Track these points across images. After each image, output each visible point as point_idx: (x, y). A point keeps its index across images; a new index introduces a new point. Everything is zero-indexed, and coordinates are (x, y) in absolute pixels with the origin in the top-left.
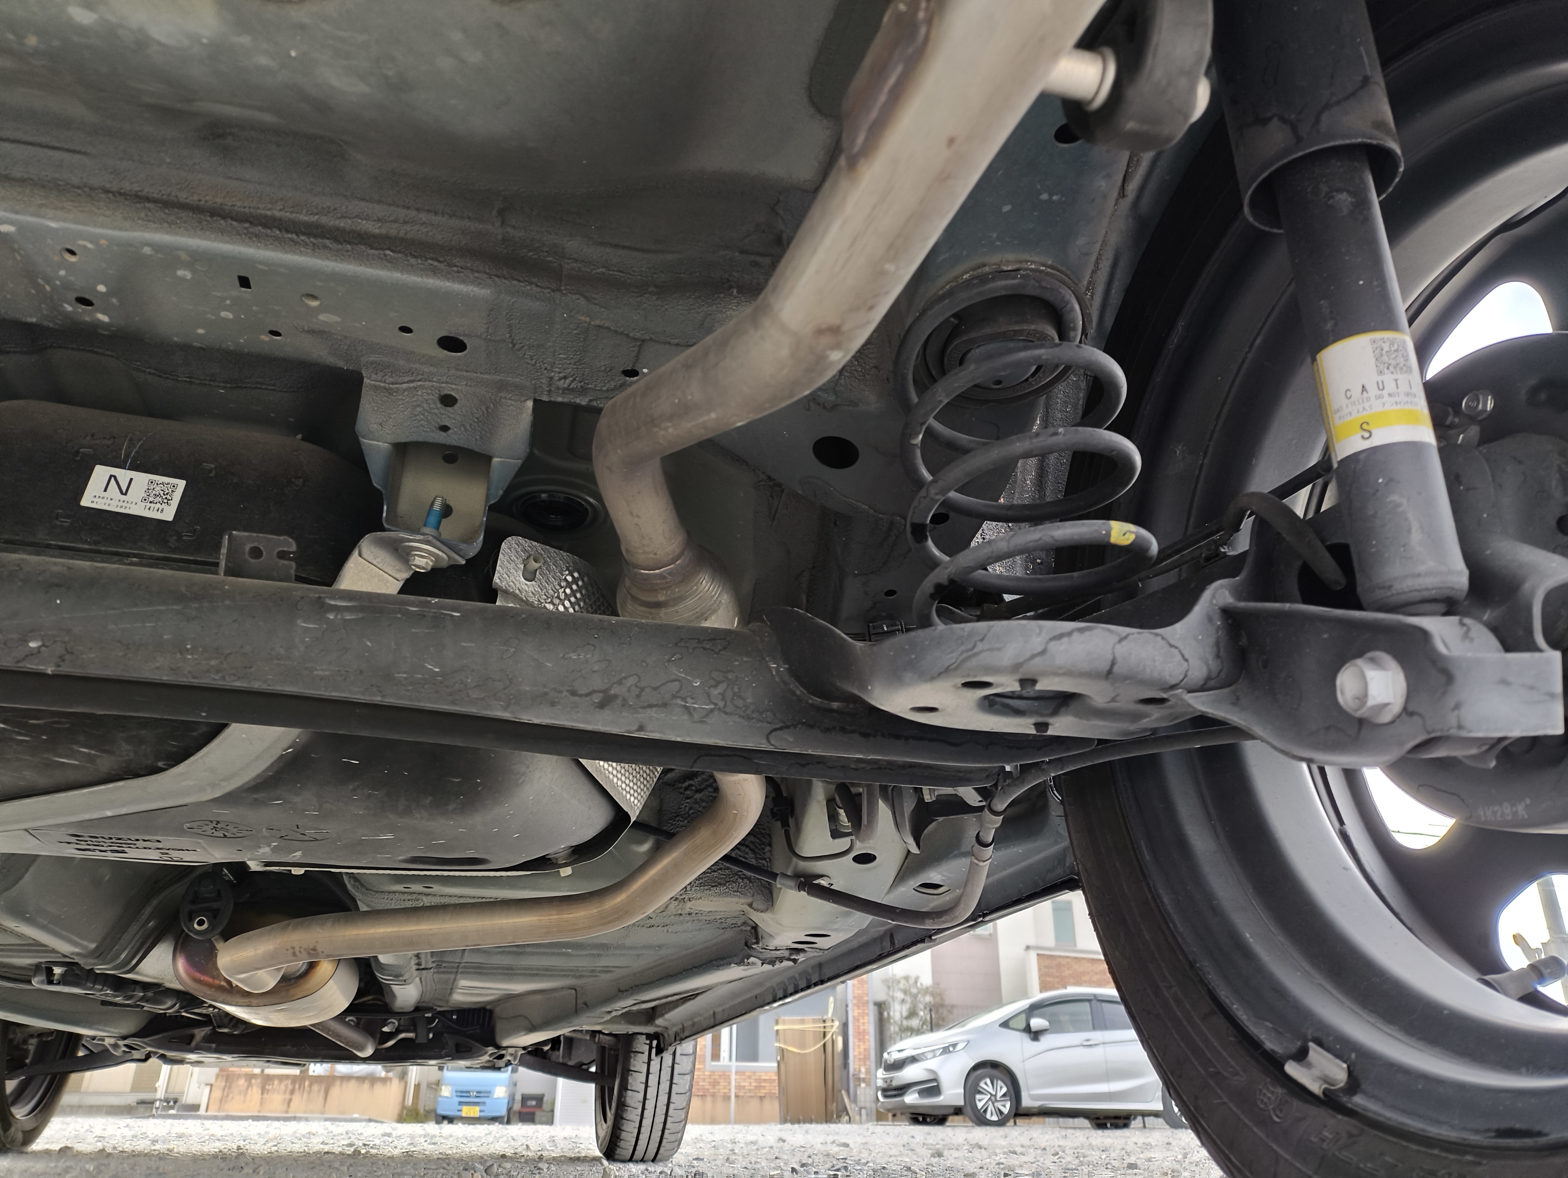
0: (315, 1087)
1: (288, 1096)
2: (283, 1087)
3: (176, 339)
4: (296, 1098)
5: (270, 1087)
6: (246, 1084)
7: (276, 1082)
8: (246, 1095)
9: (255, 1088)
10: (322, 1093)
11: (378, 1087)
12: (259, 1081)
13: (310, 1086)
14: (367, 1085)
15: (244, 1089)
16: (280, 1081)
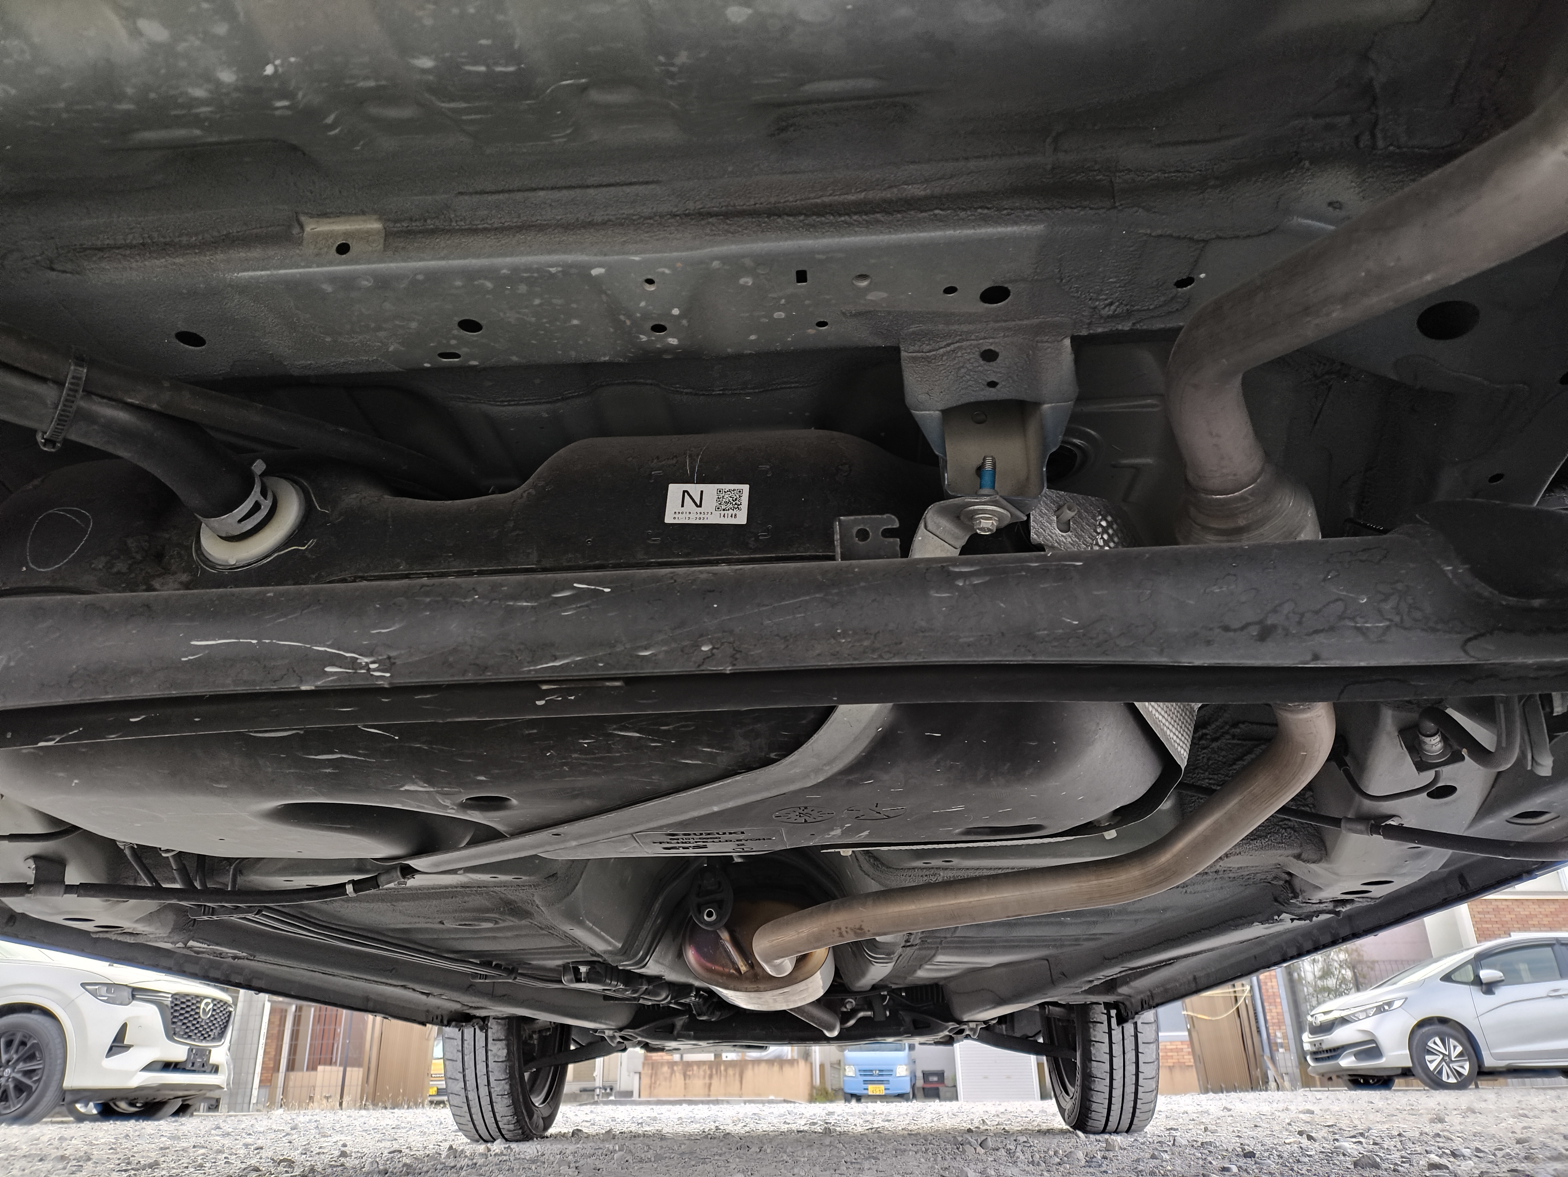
0: (731, 1072)
1: (707, 1081)
2: (702, 1073)
3: (729, 350)
4: (715, 1081)
5: (691, 1073)
6: (669, 1071)
7: (695, 1068)
8: (670, 1081)
9: (677, 1074)
10: (737, 1076)
11: (787, 1069)
12: (680, 1067)
13: (726, 1070)
14: (776, 1068)
15: (668, 1075)
16: (699, 1067)
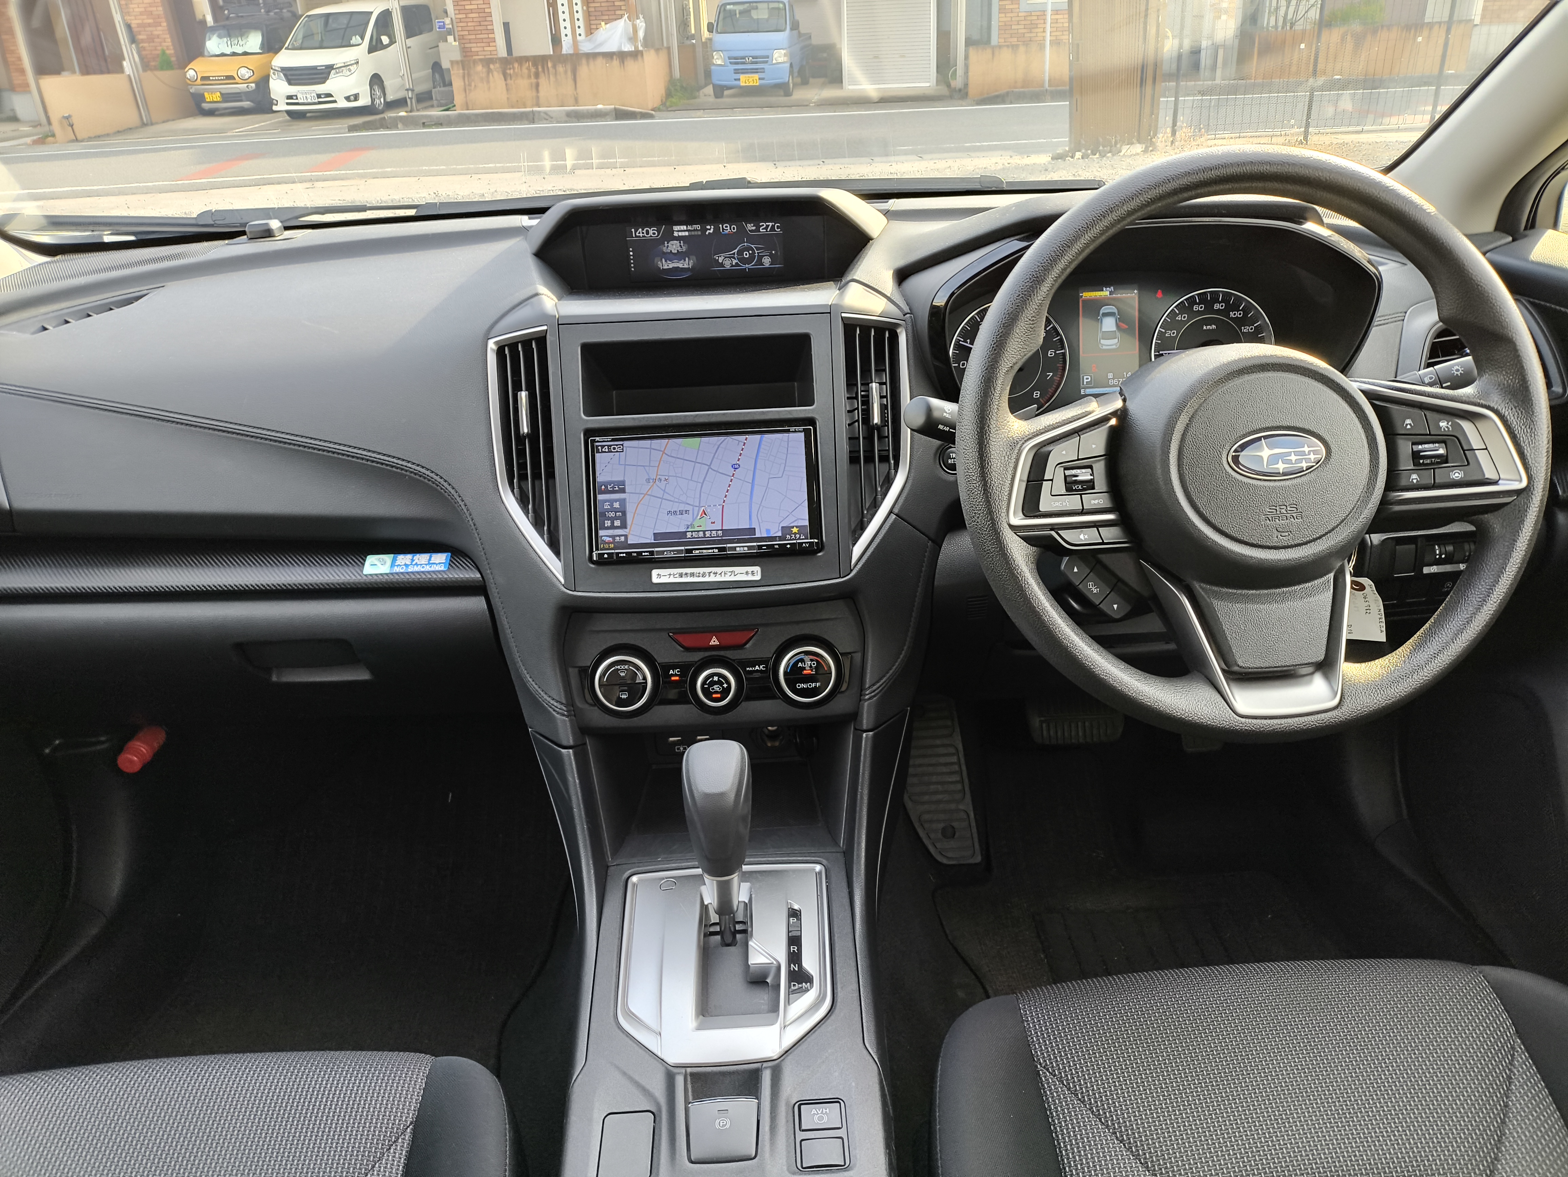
0: (560, 69)
1: (533, 80)
2: (525, 71)
4: (543, 81)
5: (512, 71)
6: (484, 70)
7: (516, 65)
8: (488, 82)
9: (495, 73)
11: (630, 63)
12: (497, 65)
13: (554, 67)
14: (616, 62)
15: (484, 75)
16: (521, 65)
